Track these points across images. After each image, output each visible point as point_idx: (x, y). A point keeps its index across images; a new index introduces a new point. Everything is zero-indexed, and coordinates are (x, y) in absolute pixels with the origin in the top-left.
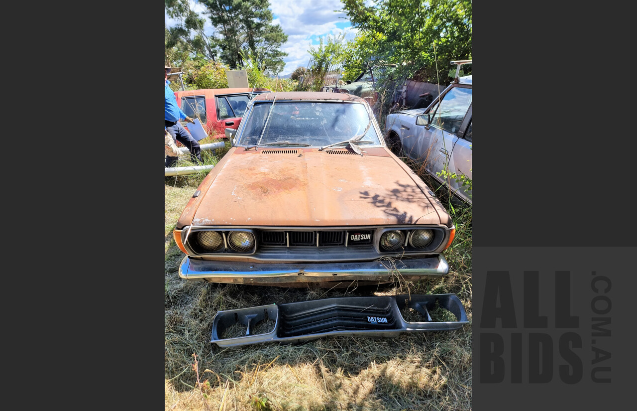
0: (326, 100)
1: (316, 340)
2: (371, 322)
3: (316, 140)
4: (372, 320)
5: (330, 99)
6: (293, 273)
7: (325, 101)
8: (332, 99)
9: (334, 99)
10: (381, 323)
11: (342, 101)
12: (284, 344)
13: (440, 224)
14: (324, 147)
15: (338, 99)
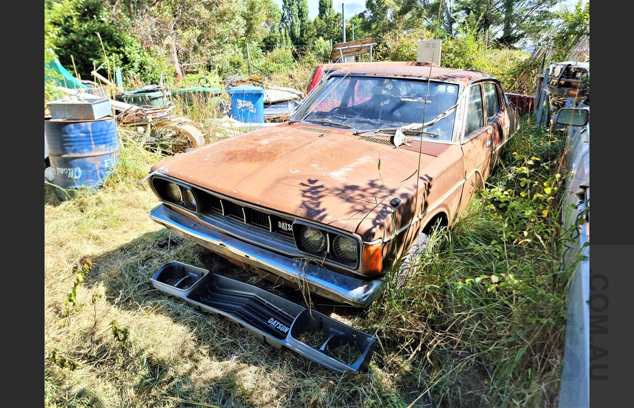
0: (406, 76)
1: (213, 314)
2: (269, 324)
3: (369, 123)
4: (273, 322)
5: (410, 76)
6: (217, 242)
7: (403, 77)
8: (413, 76)
9: (415, 76)
10: (279, 330)
11: (425, 79)
12: (189, 305)
13: (356, 233)
14: (360, 131)
15: (421, 76)
